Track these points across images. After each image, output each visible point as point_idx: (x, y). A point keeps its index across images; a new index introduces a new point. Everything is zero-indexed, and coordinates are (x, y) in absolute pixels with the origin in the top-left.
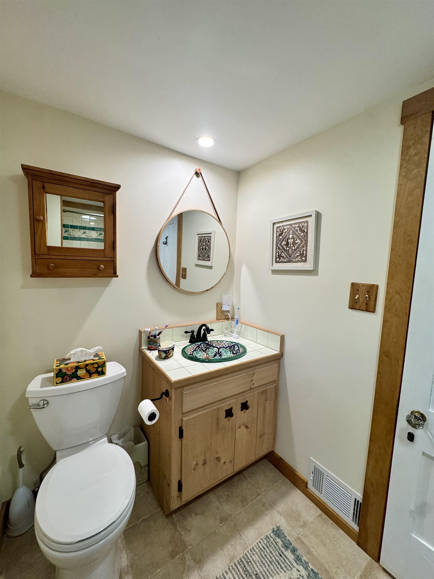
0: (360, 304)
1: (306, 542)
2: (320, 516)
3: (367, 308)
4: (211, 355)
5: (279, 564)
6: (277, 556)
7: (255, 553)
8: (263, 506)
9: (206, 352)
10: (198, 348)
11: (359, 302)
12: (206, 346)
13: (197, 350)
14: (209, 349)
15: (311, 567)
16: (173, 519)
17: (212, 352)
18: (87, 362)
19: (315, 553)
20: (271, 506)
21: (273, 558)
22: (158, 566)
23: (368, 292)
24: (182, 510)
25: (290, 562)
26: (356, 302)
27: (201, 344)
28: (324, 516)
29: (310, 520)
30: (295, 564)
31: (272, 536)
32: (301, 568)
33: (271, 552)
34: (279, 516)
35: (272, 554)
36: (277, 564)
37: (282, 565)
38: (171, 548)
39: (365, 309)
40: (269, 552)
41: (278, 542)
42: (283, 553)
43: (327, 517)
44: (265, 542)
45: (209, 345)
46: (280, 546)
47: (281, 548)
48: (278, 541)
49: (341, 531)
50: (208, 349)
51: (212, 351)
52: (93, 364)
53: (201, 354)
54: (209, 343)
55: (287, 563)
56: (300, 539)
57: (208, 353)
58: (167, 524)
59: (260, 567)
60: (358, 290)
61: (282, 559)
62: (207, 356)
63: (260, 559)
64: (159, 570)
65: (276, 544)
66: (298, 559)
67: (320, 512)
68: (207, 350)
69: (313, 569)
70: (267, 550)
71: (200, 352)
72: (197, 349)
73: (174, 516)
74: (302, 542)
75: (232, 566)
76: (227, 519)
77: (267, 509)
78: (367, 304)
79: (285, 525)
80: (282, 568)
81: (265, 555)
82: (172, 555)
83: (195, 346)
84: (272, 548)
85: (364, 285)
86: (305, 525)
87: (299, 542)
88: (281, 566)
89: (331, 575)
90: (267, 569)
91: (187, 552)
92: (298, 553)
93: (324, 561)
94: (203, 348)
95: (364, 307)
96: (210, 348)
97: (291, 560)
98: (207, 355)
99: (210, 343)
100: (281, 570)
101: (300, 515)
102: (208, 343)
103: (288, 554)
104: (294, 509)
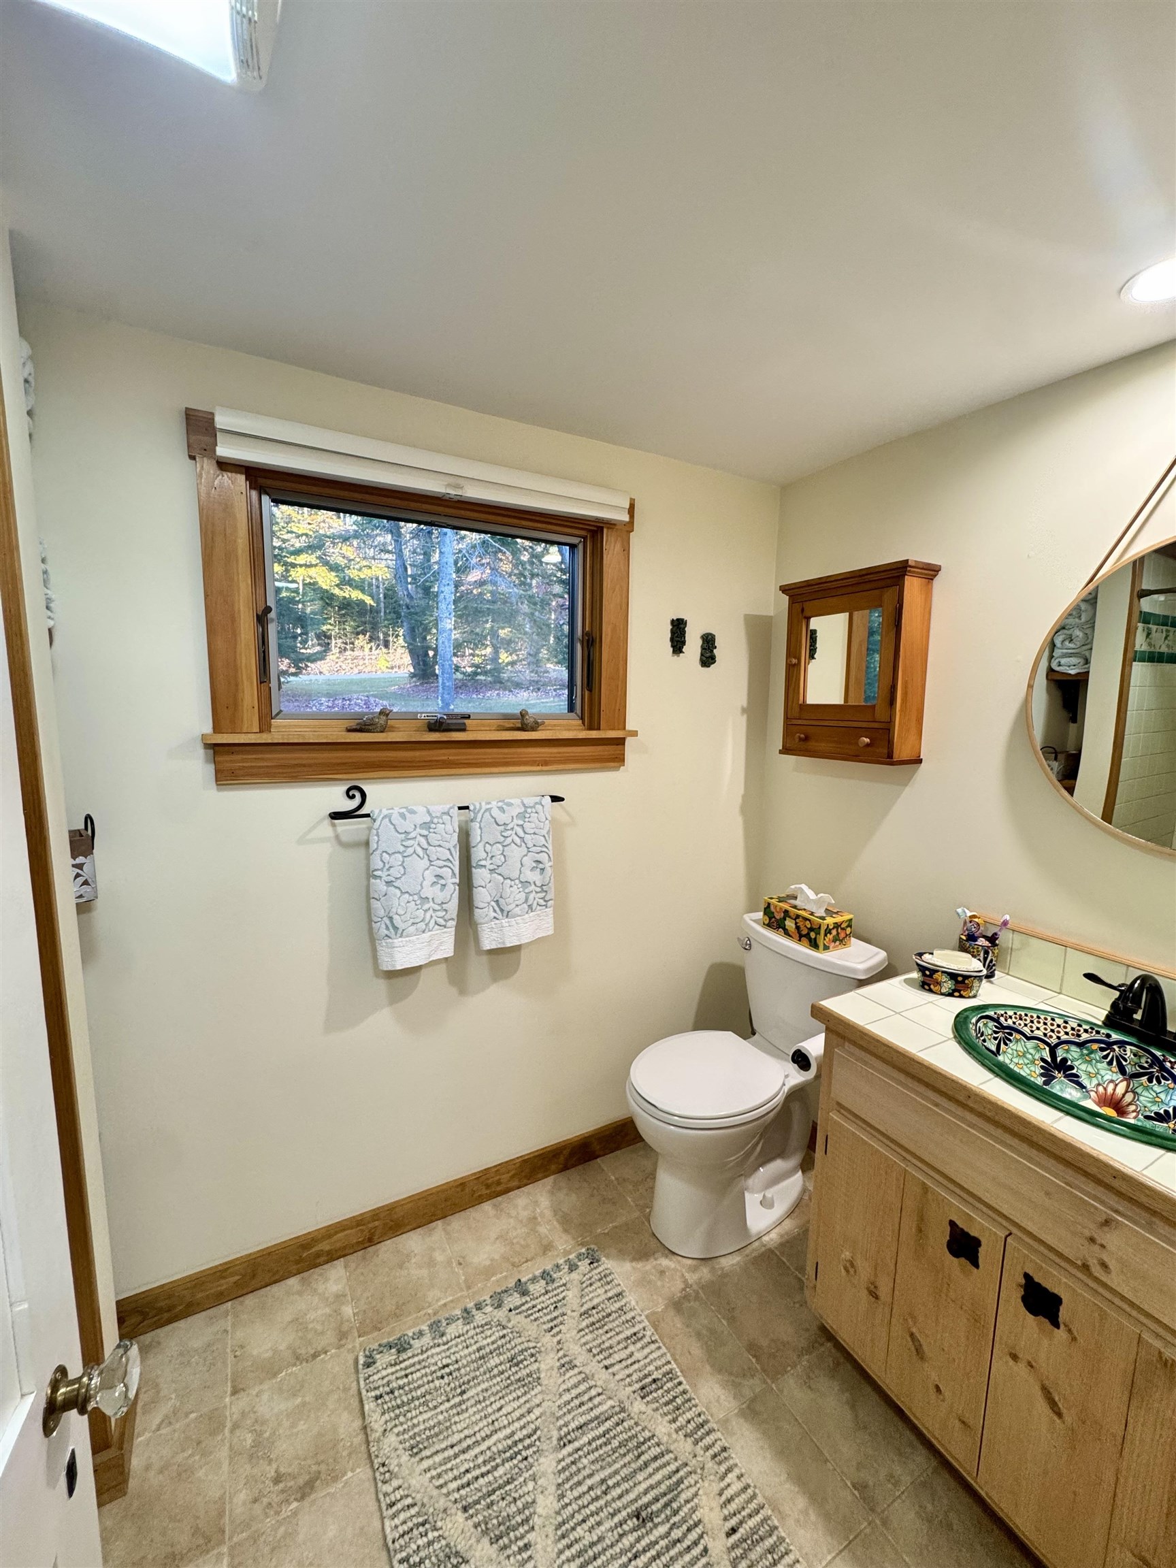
4: (1149, 1105)
9: (1135, 1083)
10: (1102, 1050)
12: (1146, 1065)
13: (1092, 1052)
14: (1155, 1082)
16: (822, 1345)
17: (1157, 1099)
18: (800, 912)
22: (732, 1320)
24: (849, 1367)
27: (1122, 1044)
38: (764, 1343)
45: (1163, 1068)
50: (1150, 1081)
51: (1162, 1096)
52: (806, 919)
53: (1103, 1072)
54: (1164, 1061)
57: (1139, 1090)
58: (807, 1330)
62: (1124, 1095)
64: (725, 1322)
68: (1145, 1079)
71: (1105, 1065)
72: (1095, 1046)
73: (829, 1345)
75: (754, 1496)
76: (872, 1510)
82: (753, 1348)
83: (1086, 1031)
91: (765, 1382)
94: (1126, 1060)
96: (1159, 1082)
98: (1126, 1092)
99: (1170, 1062)
102: (1161, 1058)
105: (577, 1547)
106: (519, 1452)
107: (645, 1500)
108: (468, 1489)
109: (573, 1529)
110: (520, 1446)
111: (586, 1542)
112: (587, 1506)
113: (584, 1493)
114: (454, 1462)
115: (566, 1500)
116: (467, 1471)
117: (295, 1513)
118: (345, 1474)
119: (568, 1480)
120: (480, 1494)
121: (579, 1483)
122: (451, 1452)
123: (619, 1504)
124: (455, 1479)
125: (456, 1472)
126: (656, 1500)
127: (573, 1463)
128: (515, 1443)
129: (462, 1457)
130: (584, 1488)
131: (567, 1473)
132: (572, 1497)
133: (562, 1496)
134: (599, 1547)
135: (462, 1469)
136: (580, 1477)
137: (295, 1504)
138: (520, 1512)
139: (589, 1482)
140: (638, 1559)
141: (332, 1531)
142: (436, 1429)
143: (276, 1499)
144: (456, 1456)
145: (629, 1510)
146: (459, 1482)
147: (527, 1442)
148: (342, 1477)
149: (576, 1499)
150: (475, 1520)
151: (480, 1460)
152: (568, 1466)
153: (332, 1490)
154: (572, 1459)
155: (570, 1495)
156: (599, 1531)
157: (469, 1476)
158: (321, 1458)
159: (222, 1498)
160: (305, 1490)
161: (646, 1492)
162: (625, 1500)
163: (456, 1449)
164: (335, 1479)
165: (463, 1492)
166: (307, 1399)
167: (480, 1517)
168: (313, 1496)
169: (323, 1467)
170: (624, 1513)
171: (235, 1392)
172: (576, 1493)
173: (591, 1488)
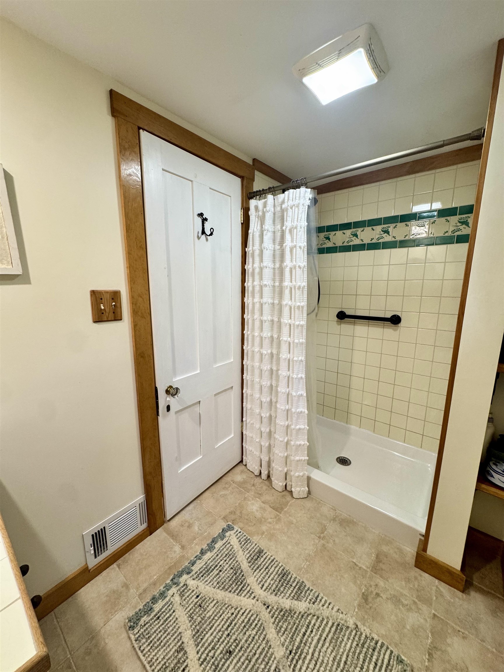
0: (107, 314)
1: (145, 585)
2: (119, 566)
3: (115, 317)
5: (167, 619)
6: (159, 623)
7: (155, 658)
8: (89, 653)
11: (105, 312)
15: (168, 581)
19: (155, 577)
20: (93, 638)
21: (161, 628)
23: (113, 299)
25: (165, 605)
26: (103, 313)
28: (120, 561)
29: (122, 578)
30: (167, 599)
31: (137, 631)
32: (170, 592)
33: (155, 632)
34: (110, 623)
35: (157, 630)
36: (167, 622)
37: (168, 615)
39: (113, 319)
40: (155, 634)
41: (145, 621)
42: (156, 615)
43: (122, 558)
44: (144, 640)
46: (149, 619)
47: (151, 617)
48: (143, 622)
49: (137, 547)
55: (166, 609)
56: (141, 594)
59: (171, 647)
60: (101, 299)
61: (162, 616)
63: (162, 648)
65: (147, 623)
66: (162, 595)
67: (115, 565)
69: (170, 579)
70: (153, 637)
74: (145, 591)
77: (96, 646)
78: (114, 313)
79: (123, 614)
80: (171, 615)
81: (158, 640)
84: (151, 629)
85: (107, 292)
86: (126, 586)
87: (144, 595)
88: (169, 617)
89: (172, 564)
90: (172, 636)
92: (158, 595)
93: (162, 569)
95: (111, 316)
97: (164, 604)
100: (172, 616)
101: (114, 592)
103: (157, 607)
104: (104, 599)
105: (253, 626)
106: (295, 654)
107: (228, 662)
108: (307, 623)
109: (257, 633)
110: (296, 657)
111: (250, 629)
112: (254, 645)
113: (257, 650)
114: (320, 632)
115: (264, 642)
116: (312, 631)
117: (360, 589)
118: (358, 609)
119: (267, 652)
120: (301, 624)
121: (261, 653)
122: (324, 635)
123: (240, 654)
124: (314, 625)
125: (316, 627)
126: (223, 665)
127: (267, 663)
128: (299, 658)
129: (318, 636)
130: (258, 652)
131: (269, 655)
132: (262, 645)
133: (267, 644)
134: (244, 631)
135: (314, 630)
136: (262, 657)
137: (363, 591)
138: (281, 627)
139: (257, 656)
140: (227, 634)
141: (343, 590)
142: (338, 643)
143: (370, 589)
144: (321, 636)
145: (235, 653)
146: (312, 624)
147: (294, 662)
148: (358, 607)
149: (260, 645)
150: (297, 614)
151: (310, 639)
152: (269, 659)
153: (356, 602)
154: (269, 664)
155: (263, 645)
156: (246, 636)
157: (310, 630)
158: (372, 610)
159: (388, 581)
160: (365, 597)
161: (229, 666)
162: (238, 657)
163: (323, 638)
164: (359, 605)
165: (308, 621)
166: (406, 630)
167: (295, 616)
168: (360, 596)
169: (368, 607)
170: (237, 650)
171: (434, 615)
172: (261, 647)
173: (255, 654)
